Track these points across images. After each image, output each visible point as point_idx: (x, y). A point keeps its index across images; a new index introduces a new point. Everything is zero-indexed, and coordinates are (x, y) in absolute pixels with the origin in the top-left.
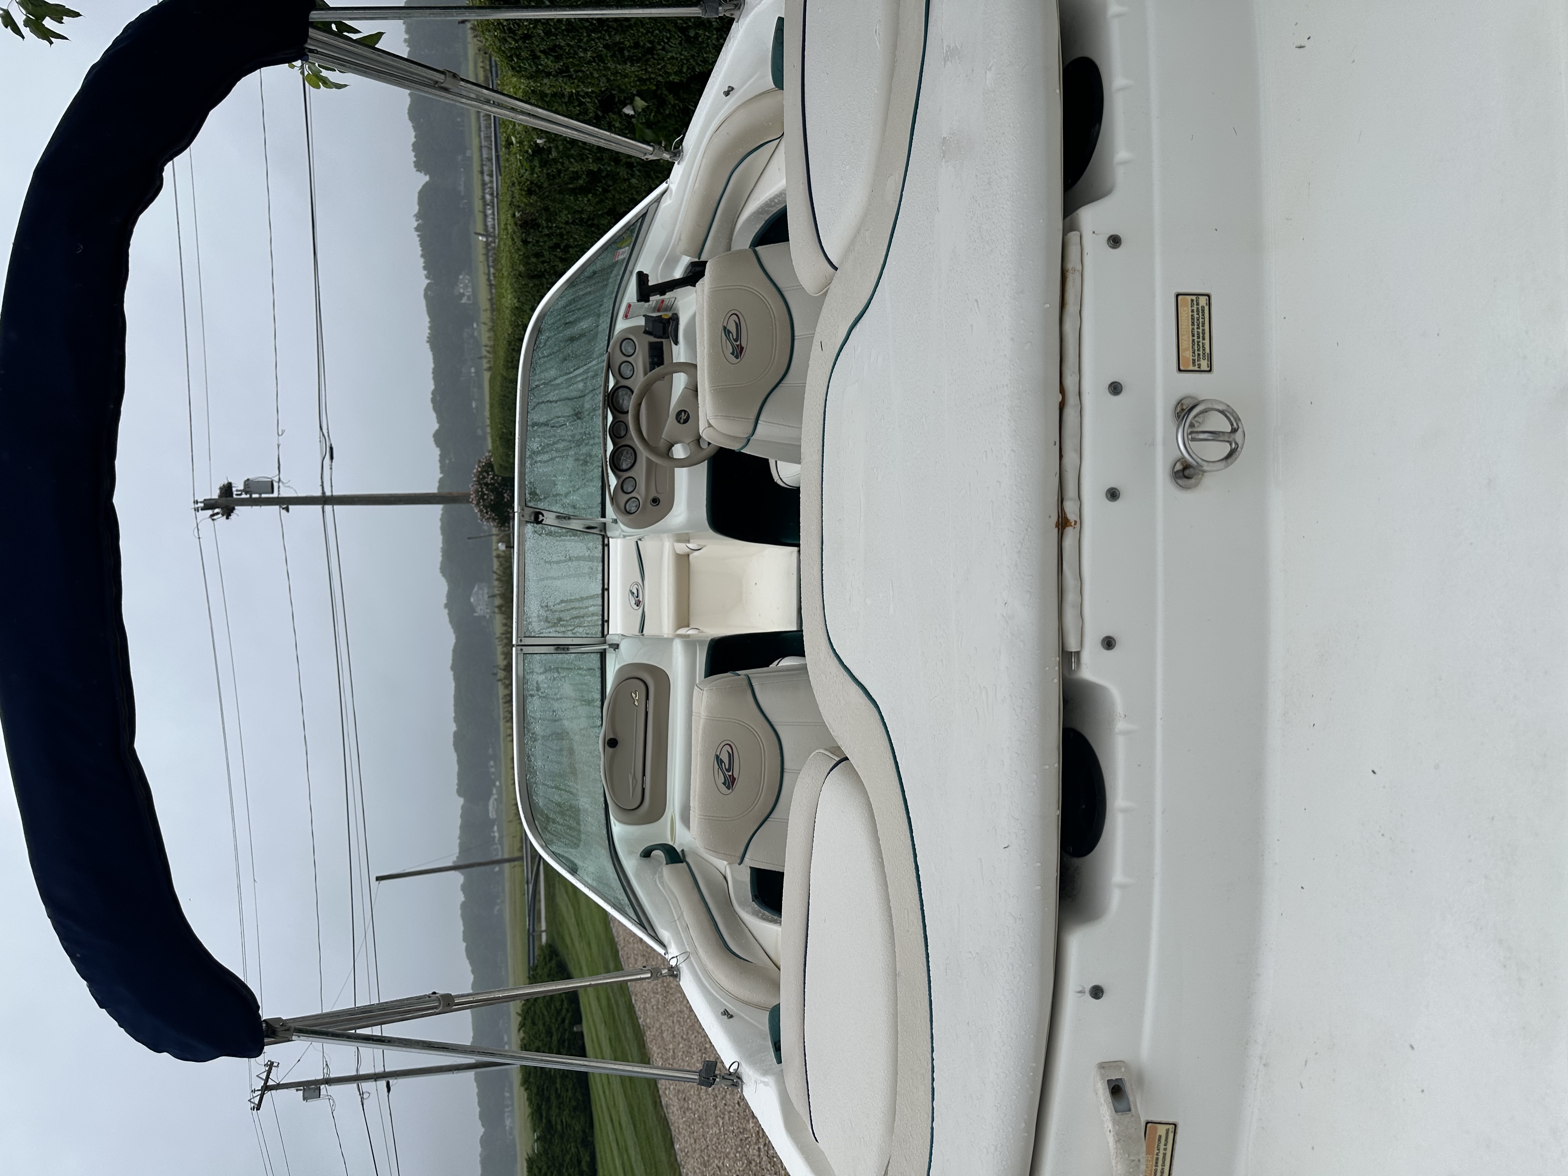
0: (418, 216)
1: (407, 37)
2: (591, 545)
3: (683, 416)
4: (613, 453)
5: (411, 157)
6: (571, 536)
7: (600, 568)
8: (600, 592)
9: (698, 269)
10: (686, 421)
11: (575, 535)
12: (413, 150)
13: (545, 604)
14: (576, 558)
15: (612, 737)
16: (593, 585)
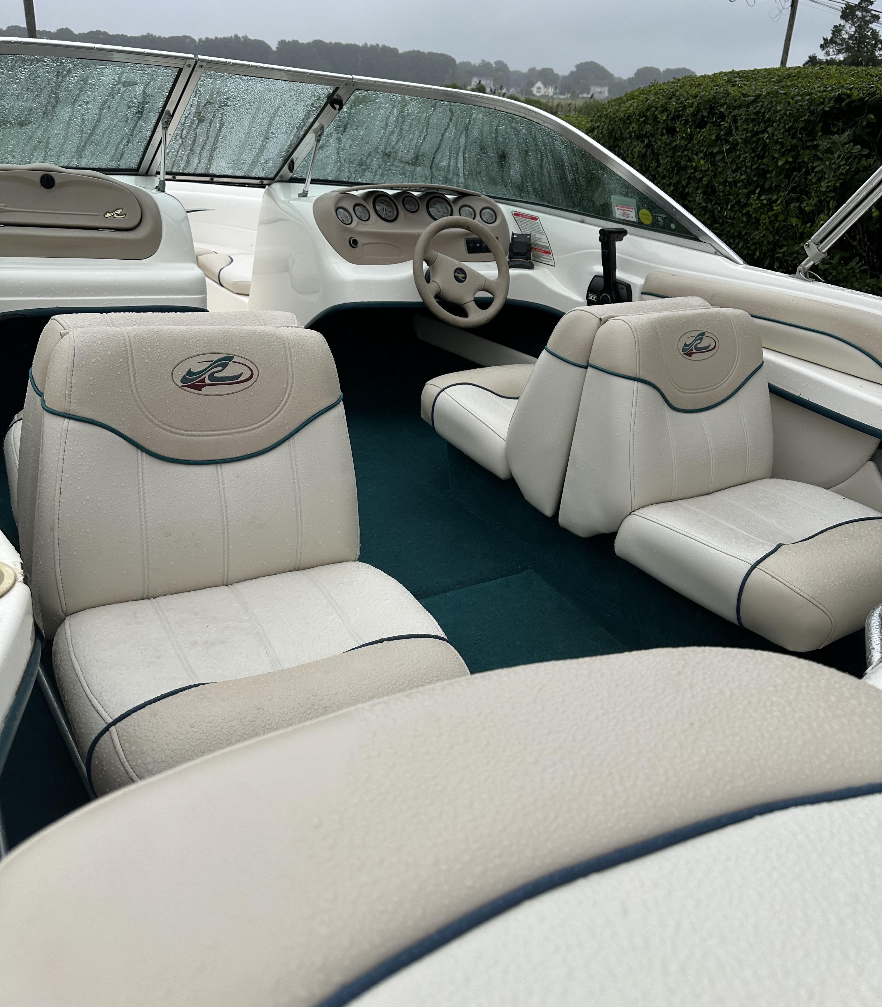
0: (246, 38)
1: (369, 46)
2: (270, 164)
3: (461, 276)
4: (386, 195)
5: (289, 39)
6: (291, 141)
7: (238, 174)
8: (211, 172)
9: (624, 292)
10: (456, 278)
11: (290, 147)
12: (293, 40)
13: (229, 102)
14: (265, 146)
15: (57, 181)
16: (223, 164)
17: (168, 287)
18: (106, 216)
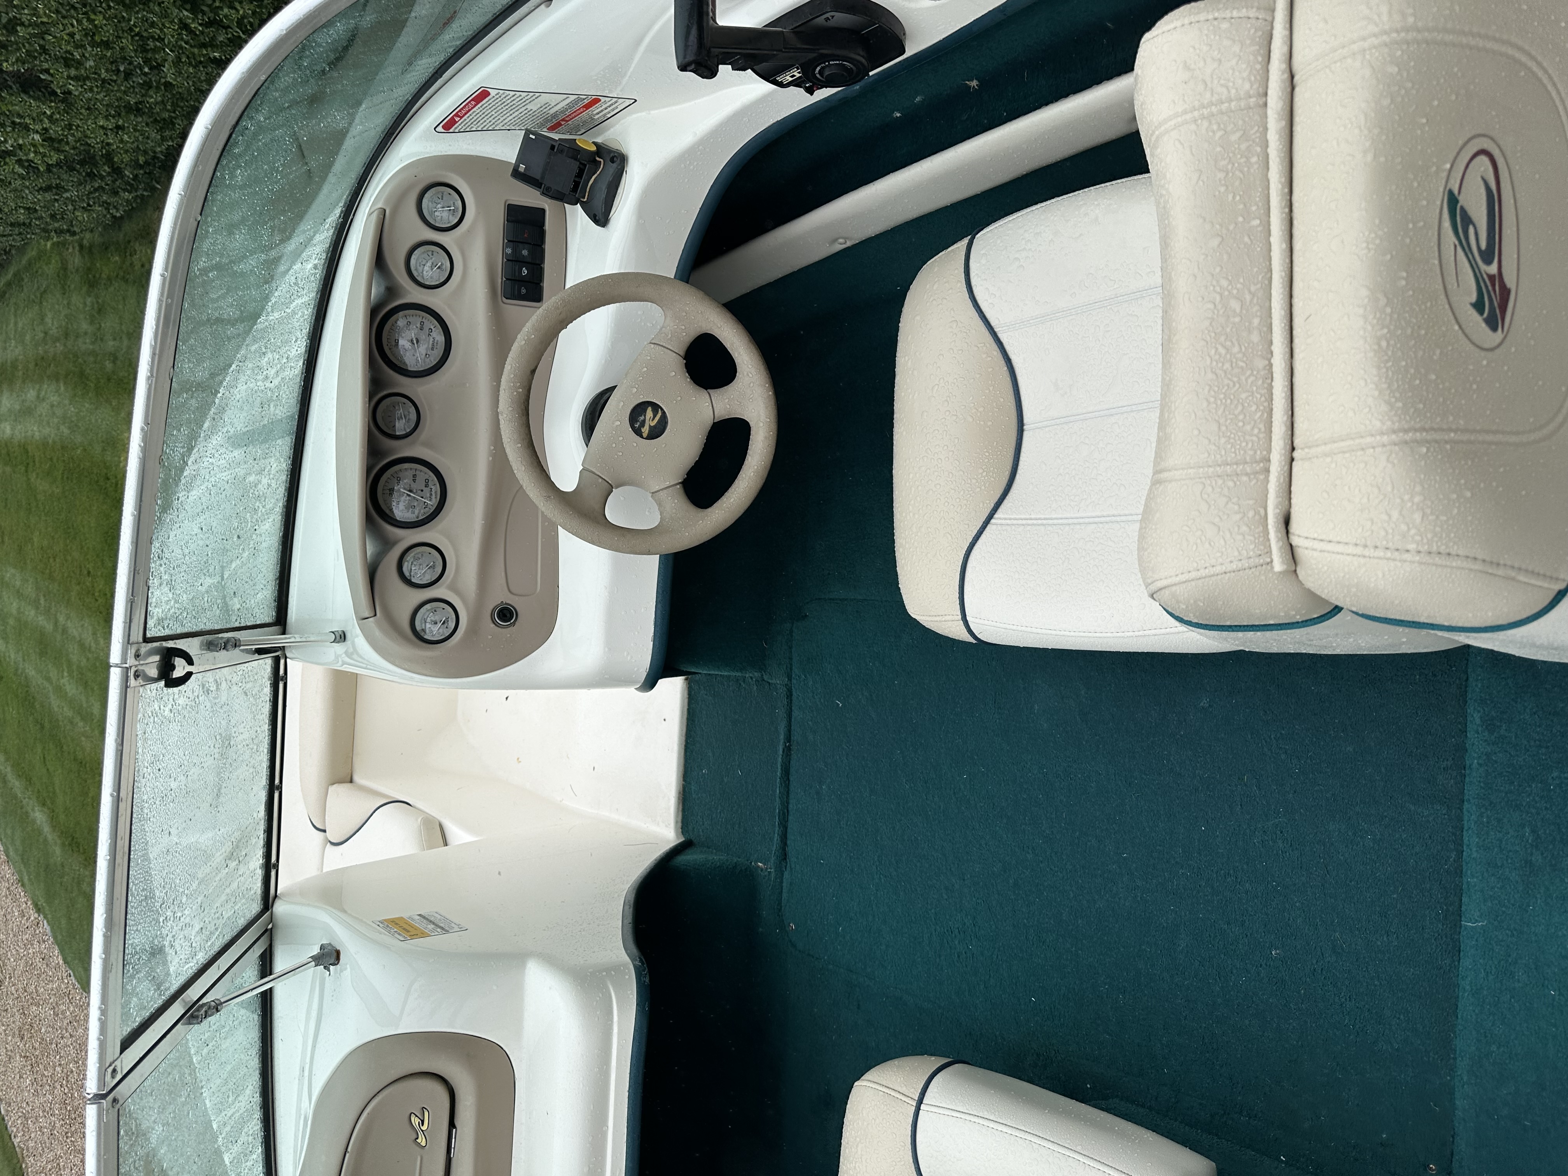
17: (596, 1070)
18: (423, 1144)
